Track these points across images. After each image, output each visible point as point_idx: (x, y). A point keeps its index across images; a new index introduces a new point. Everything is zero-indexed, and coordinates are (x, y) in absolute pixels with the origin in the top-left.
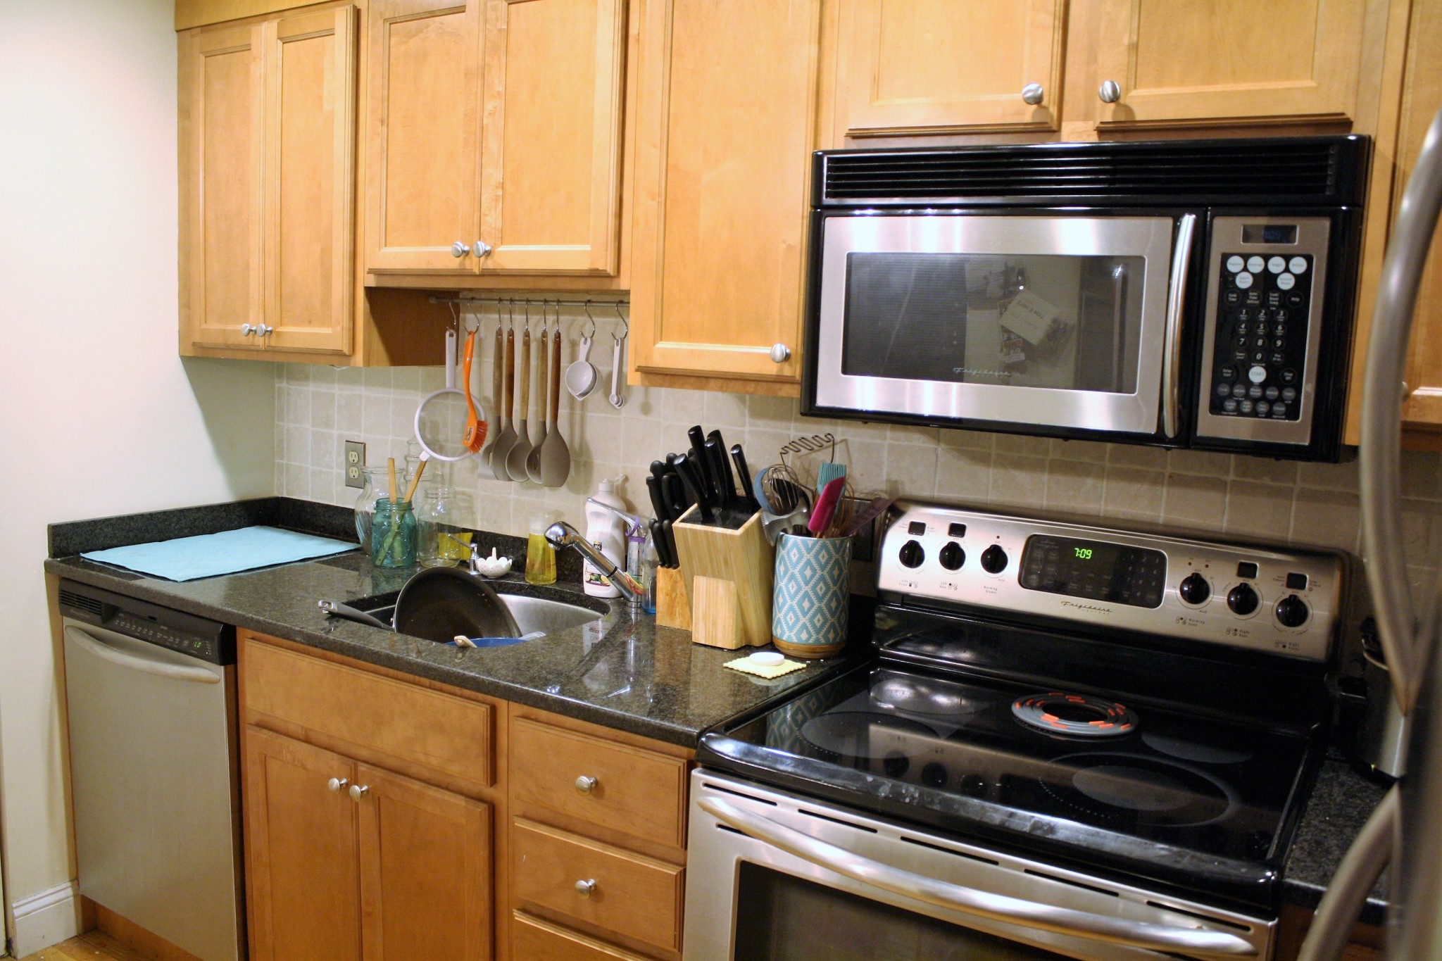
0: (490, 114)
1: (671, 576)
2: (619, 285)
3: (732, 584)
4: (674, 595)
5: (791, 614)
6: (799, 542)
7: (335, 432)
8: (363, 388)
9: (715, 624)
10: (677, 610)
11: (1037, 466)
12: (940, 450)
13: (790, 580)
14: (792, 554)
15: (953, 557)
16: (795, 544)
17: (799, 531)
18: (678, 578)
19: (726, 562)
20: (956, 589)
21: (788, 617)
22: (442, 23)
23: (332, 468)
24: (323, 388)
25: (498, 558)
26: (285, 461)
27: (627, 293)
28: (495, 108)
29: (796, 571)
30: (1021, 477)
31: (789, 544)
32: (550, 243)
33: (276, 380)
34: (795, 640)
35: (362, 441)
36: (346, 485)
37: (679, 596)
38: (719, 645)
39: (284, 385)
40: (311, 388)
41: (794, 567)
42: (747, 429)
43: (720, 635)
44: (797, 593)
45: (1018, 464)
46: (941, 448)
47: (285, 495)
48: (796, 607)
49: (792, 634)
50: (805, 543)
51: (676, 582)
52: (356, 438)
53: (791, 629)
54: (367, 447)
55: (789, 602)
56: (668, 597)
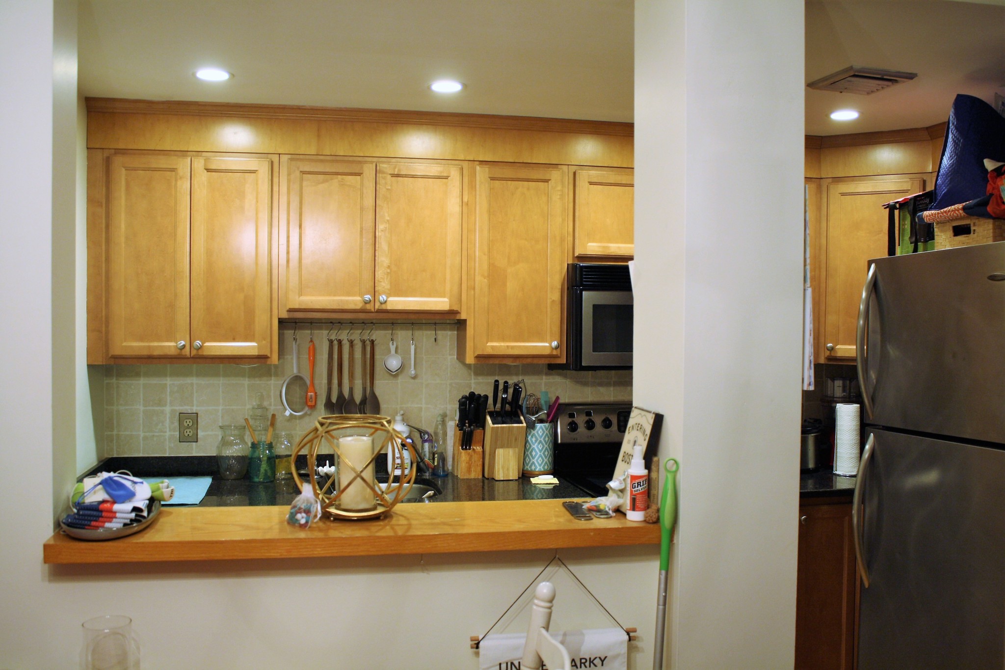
0: (382, 231)
1: (469, 454)
2: (461, 317)
3: (517, 450)
4: (470, 462)
5: (540, 458)
6: (543, 427)
7: (168, 409)
8: (194, 378)
9: (508, 469)
10: (473, 470)
11: (608, 384)
12: (567, 382)
13: (539, 444)
14: (539, 432)
15: (590, 425)
16: (541, 427)
17: (541, 421)
18: (473, 454)
19: (516, 440)
20: (593, 437)
21: (539, 461)
22: (342, 179)
23: (166, 432)
24: (154, 381)
25: (330, 467)
26: (115, 433)
27: (465, 320)
28: (386, 228)
29: (542, 439)
30: (602, 389)
31: (538, 428)
32: (422, 296)
33: (105, 378)
34: (542, 470)
35: (195, 412)
36: (180, 442)
37: (473, 462)
38: (511, 479)
39: (114, 381)
40: (142, 381)
41: (541, 438)
42: (473, 381)
43: (511, 474)
44: (542, 449)
45: (601, 384)
46: (568, 381)
47: (115, 456)
48: (542, 455)
49: (541, 467)
50: (545, 426)
51: (471, 456)
52: (189, 410)
53: (540, 465)
54: (199, 415)
55: (539, 453)
56: (467, 464)
